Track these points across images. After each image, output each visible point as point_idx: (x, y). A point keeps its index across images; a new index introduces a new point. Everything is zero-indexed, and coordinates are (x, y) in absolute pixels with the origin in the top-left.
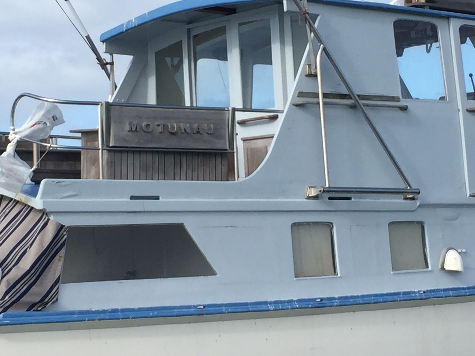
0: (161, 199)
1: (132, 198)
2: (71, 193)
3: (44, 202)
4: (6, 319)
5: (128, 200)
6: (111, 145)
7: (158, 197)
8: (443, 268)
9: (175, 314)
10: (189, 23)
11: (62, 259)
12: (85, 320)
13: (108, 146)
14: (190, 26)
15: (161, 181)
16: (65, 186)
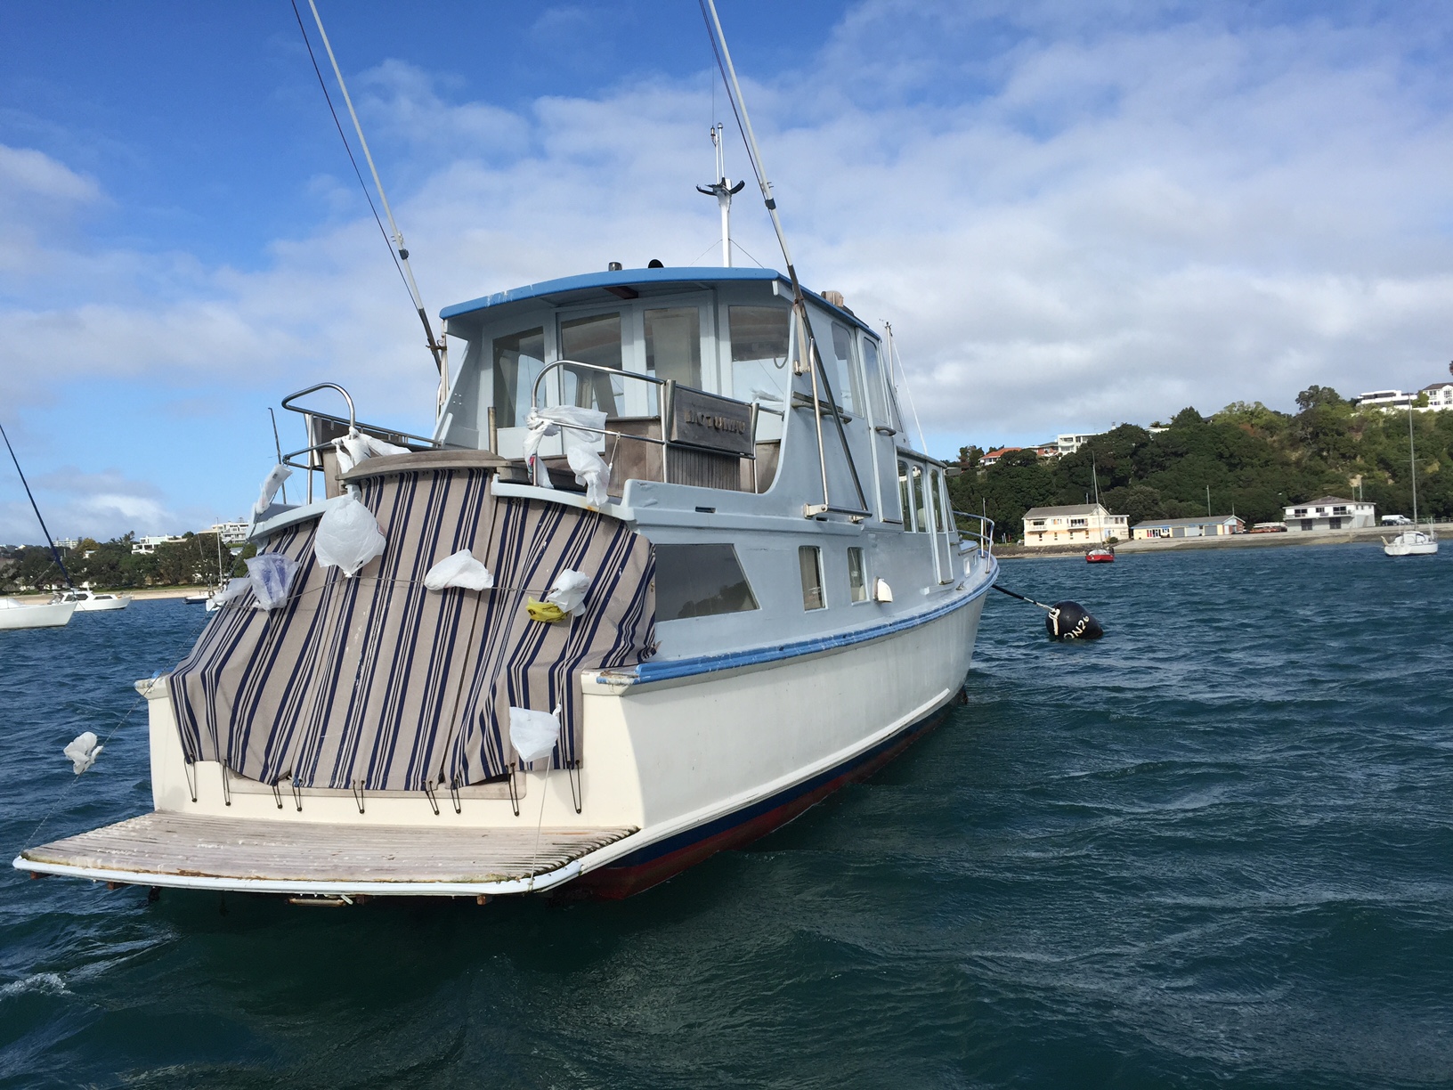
0: (716, 512)
1: (698, 509)
2: (651, 500)
3: (635, 510)
4: (647, 673)
5: (694, 511)
6: (673, 440)
7: (714, 509)
8: (877, 599)
9: (769, 658)
10: (559, 305)
11: (654, 589)
12: (708, 671)
13: (669, 440)
14: (558, 310)
15: (717, 489)
16: (649, 489)
